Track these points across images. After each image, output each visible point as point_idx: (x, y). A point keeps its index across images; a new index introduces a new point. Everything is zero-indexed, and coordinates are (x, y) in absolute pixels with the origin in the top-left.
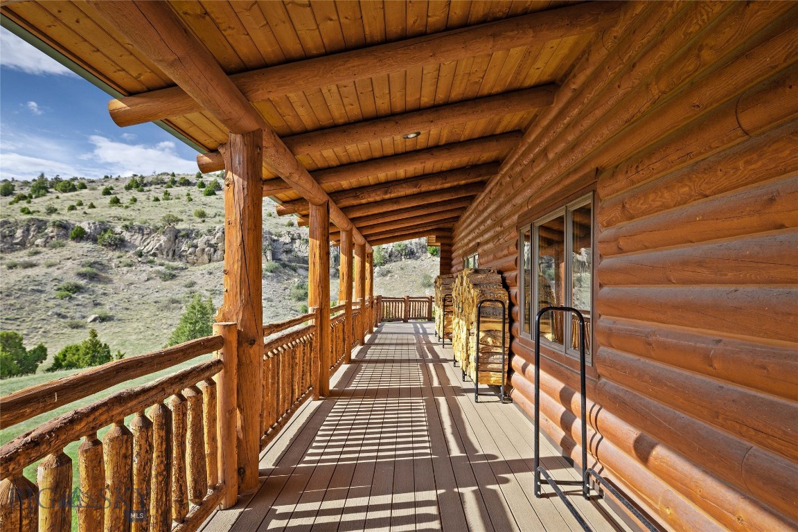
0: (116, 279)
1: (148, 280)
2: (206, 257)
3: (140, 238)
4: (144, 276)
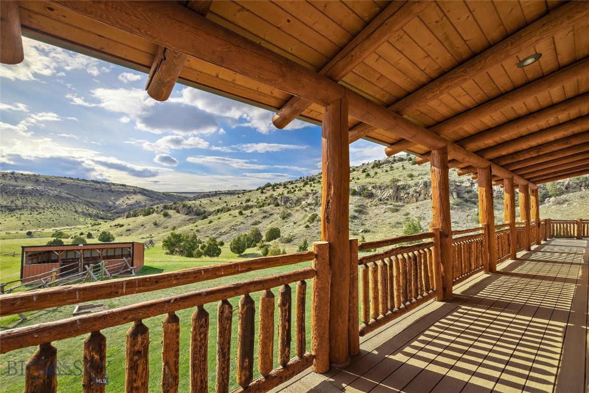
0: (370, 212)
1: (385, 212)
2: (414, 199)
3: (380, 192)
4: (383, 211)
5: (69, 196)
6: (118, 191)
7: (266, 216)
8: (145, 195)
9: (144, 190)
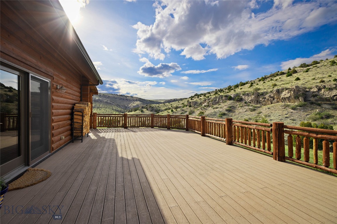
1: (246, 111)
5: (110, 102)
6: (130, 100)
7: (183, 113)
8: (141, 101)
9: (140, 99)
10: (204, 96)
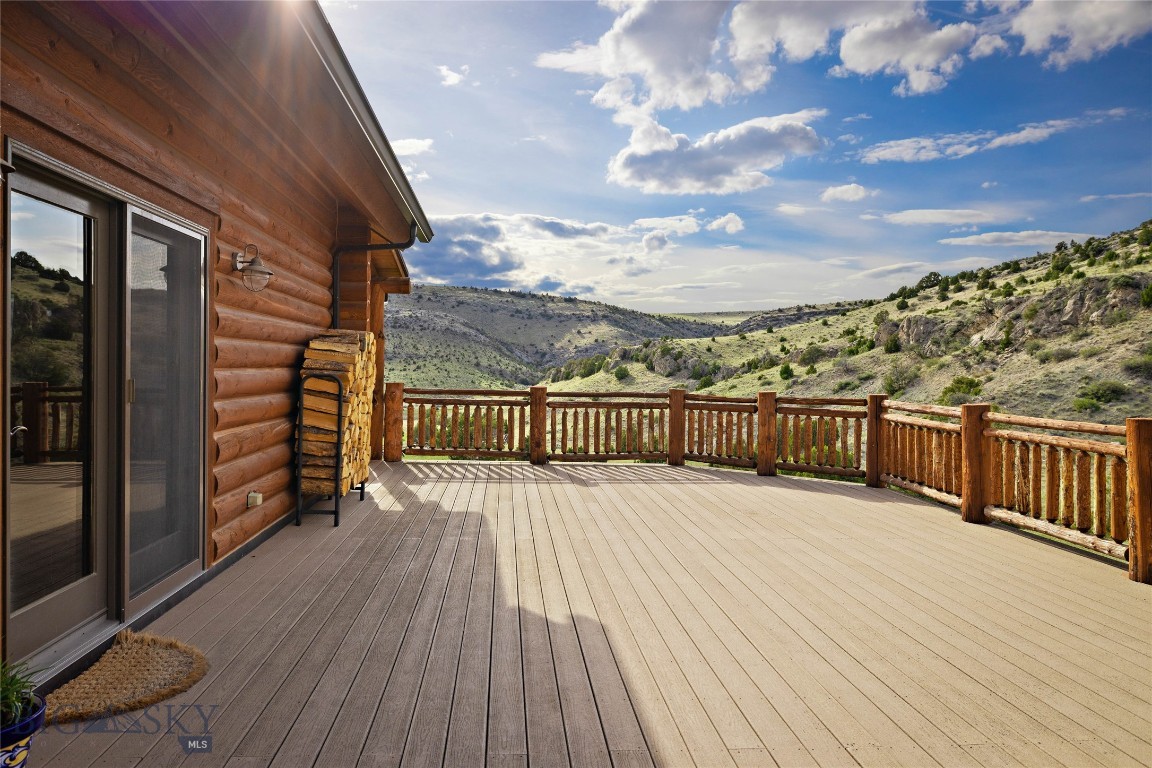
5: (466, 330)
6: (560, 315)
8: (616, 323)
10: (980, 287)
